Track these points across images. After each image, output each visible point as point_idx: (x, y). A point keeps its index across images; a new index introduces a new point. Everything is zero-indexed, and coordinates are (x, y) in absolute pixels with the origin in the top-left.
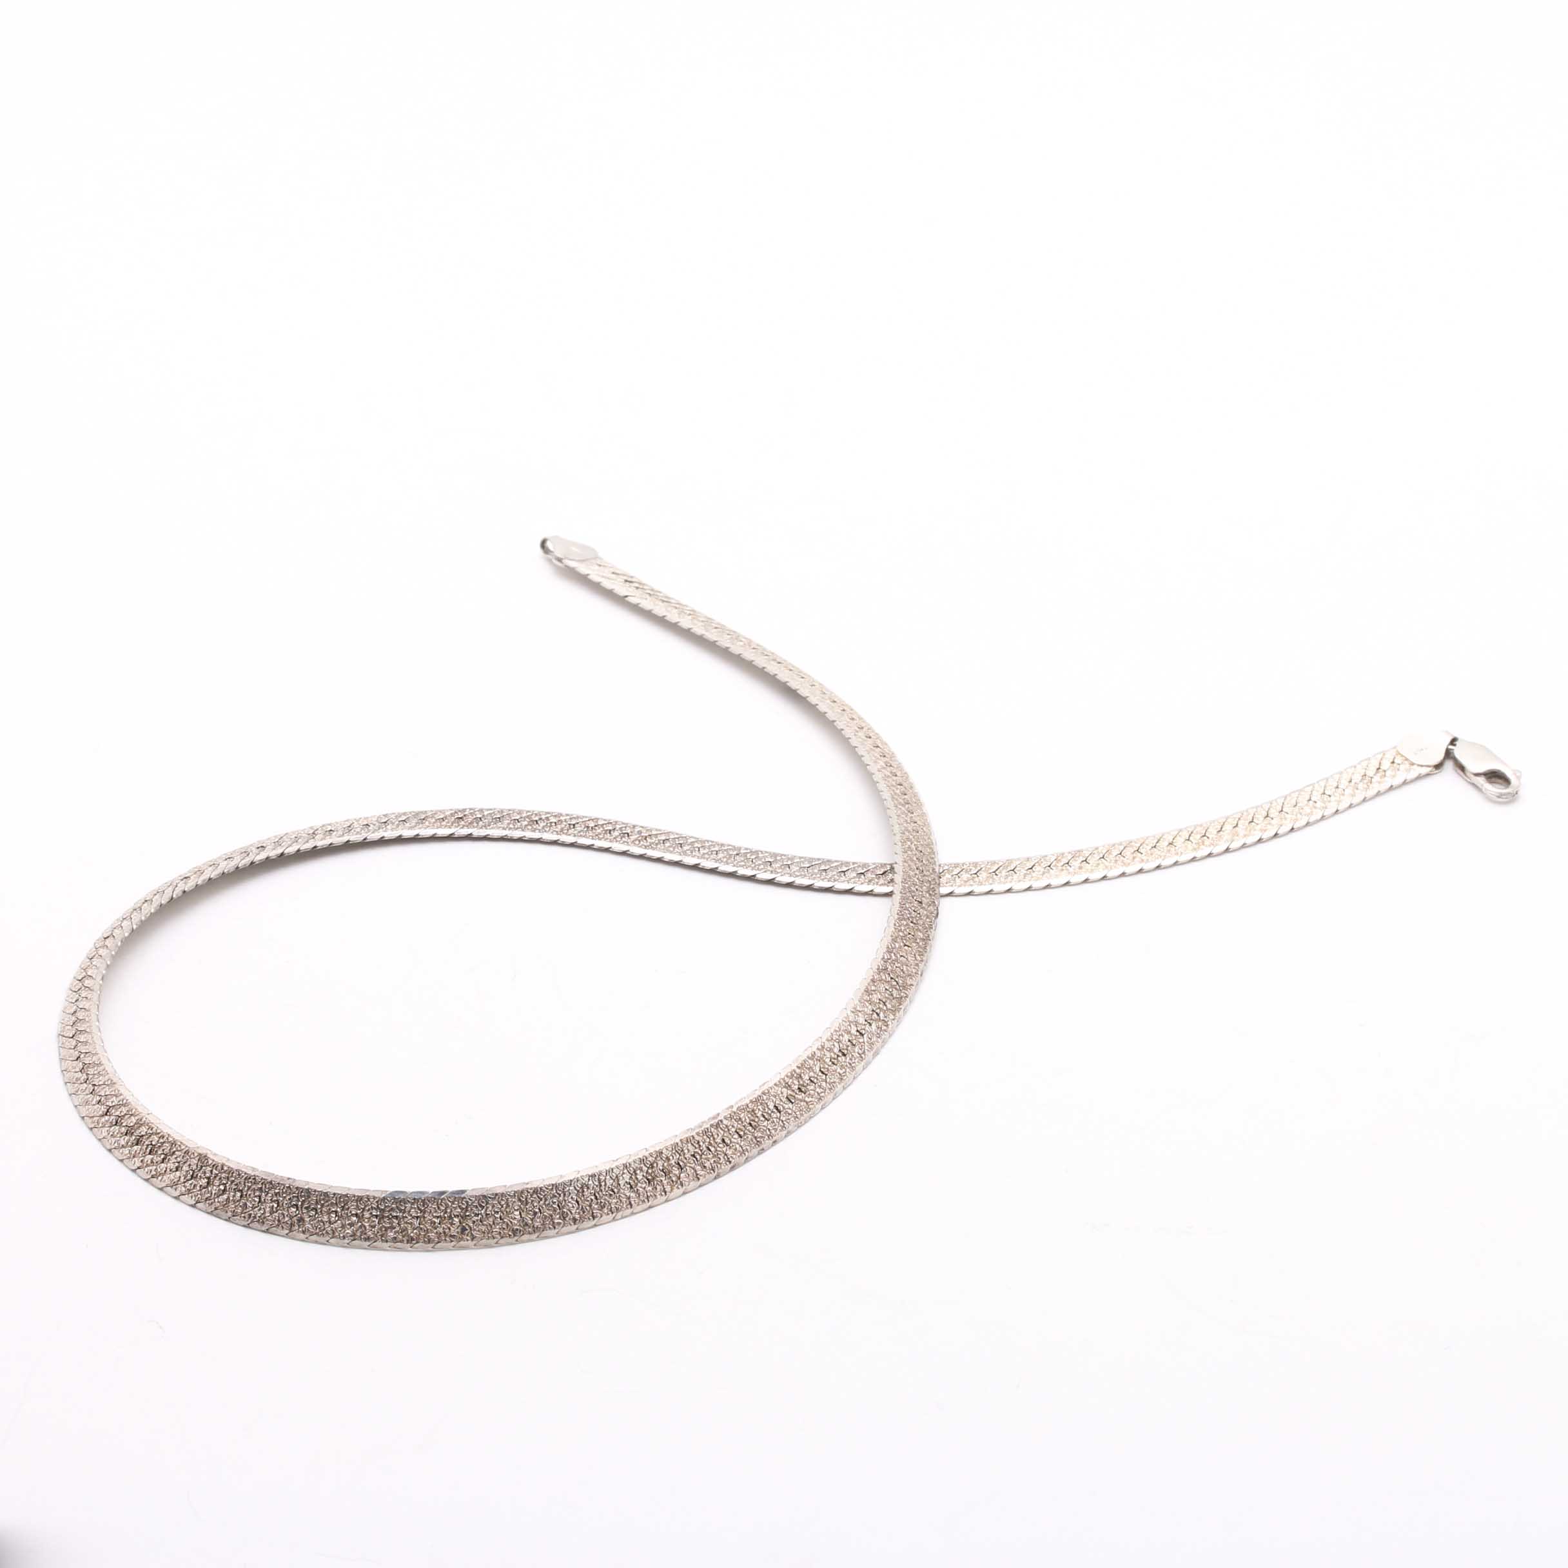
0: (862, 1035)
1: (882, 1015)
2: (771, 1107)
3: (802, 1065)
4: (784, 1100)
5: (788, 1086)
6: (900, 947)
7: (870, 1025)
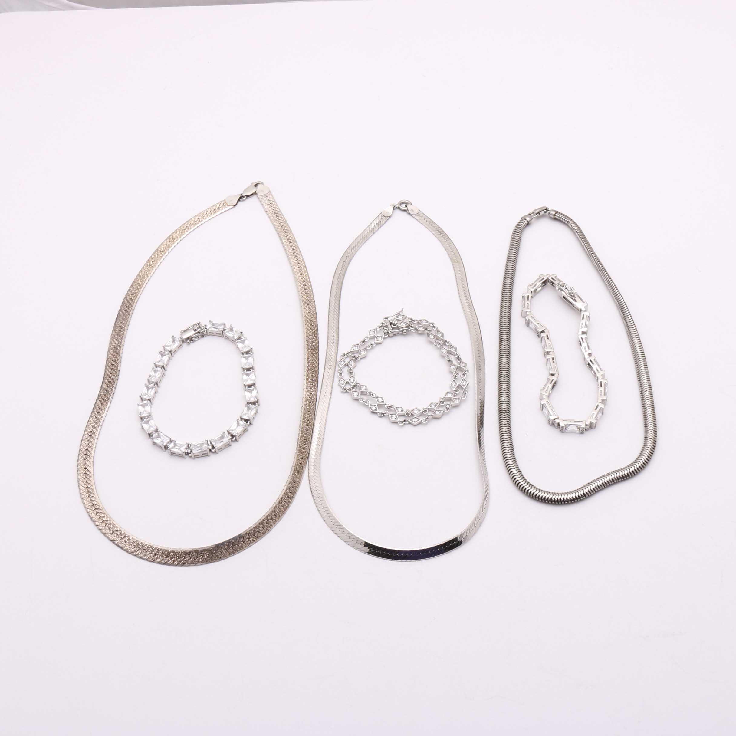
0: (311, 393)
1: (313, 384)
2: (305, 431)
3: (304, 413)
4: (306, 426)
5: (305, 422)
6: (310, 360)
7: (312, 389)
